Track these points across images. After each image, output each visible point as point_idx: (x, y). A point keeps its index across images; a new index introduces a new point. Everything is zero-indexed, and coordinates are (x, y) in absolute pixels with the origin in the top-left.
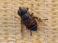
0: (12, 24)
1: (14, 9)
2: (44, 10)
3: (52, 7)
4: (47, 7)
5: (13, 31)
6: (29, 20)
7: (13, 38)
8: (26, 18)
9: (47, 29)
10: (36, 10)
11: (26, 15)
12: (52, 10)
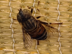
0: (10, 30)
1: (12, 7)
2: (57, 10)
3: (69, 6)
4: (61, 5)
5: (11, 38)
6: (35, 28)
7: (12, 48)
8: (30, 26)
9: (61, 37)
10: (45, 10)
11: (29, 22)
12: (69, 10)
